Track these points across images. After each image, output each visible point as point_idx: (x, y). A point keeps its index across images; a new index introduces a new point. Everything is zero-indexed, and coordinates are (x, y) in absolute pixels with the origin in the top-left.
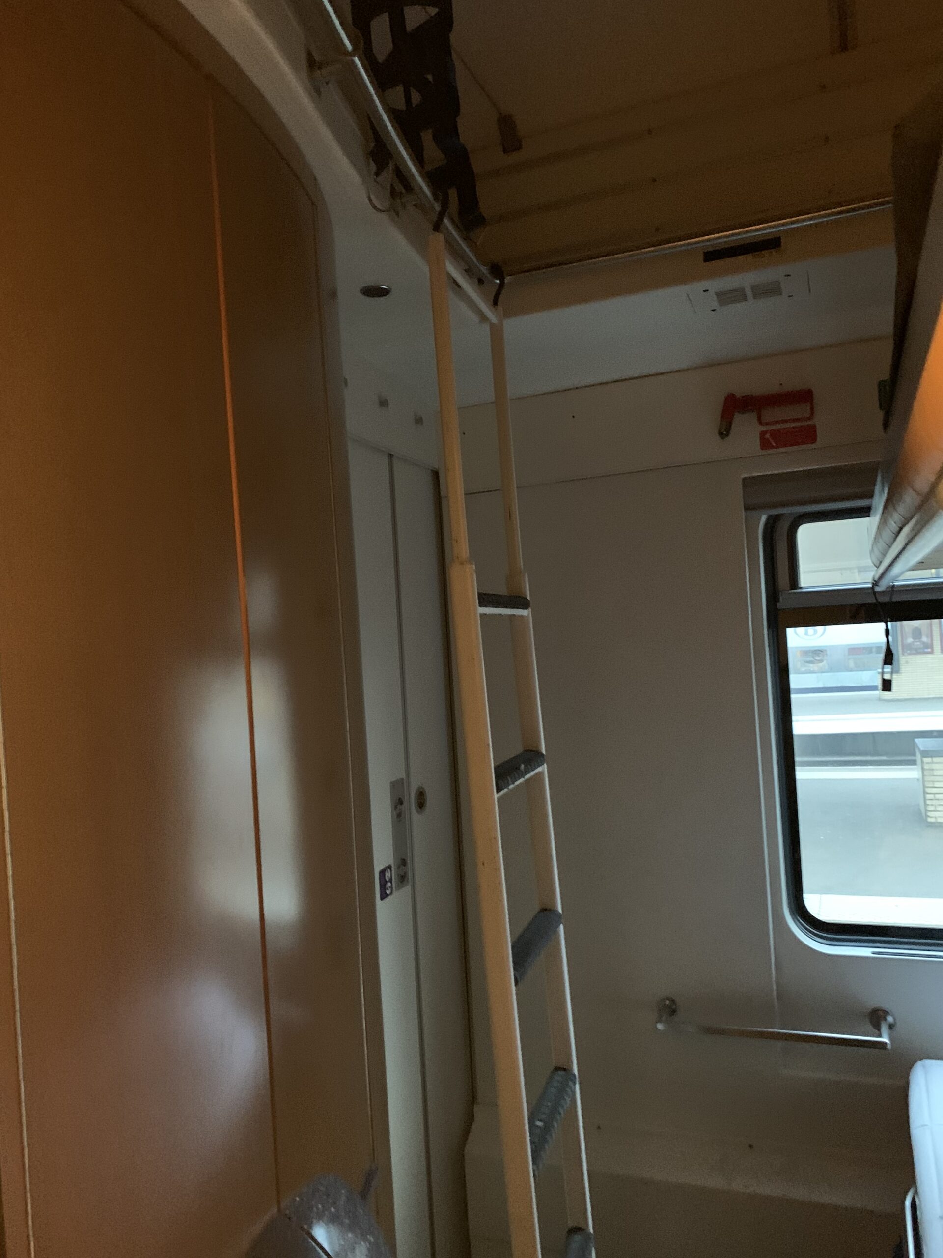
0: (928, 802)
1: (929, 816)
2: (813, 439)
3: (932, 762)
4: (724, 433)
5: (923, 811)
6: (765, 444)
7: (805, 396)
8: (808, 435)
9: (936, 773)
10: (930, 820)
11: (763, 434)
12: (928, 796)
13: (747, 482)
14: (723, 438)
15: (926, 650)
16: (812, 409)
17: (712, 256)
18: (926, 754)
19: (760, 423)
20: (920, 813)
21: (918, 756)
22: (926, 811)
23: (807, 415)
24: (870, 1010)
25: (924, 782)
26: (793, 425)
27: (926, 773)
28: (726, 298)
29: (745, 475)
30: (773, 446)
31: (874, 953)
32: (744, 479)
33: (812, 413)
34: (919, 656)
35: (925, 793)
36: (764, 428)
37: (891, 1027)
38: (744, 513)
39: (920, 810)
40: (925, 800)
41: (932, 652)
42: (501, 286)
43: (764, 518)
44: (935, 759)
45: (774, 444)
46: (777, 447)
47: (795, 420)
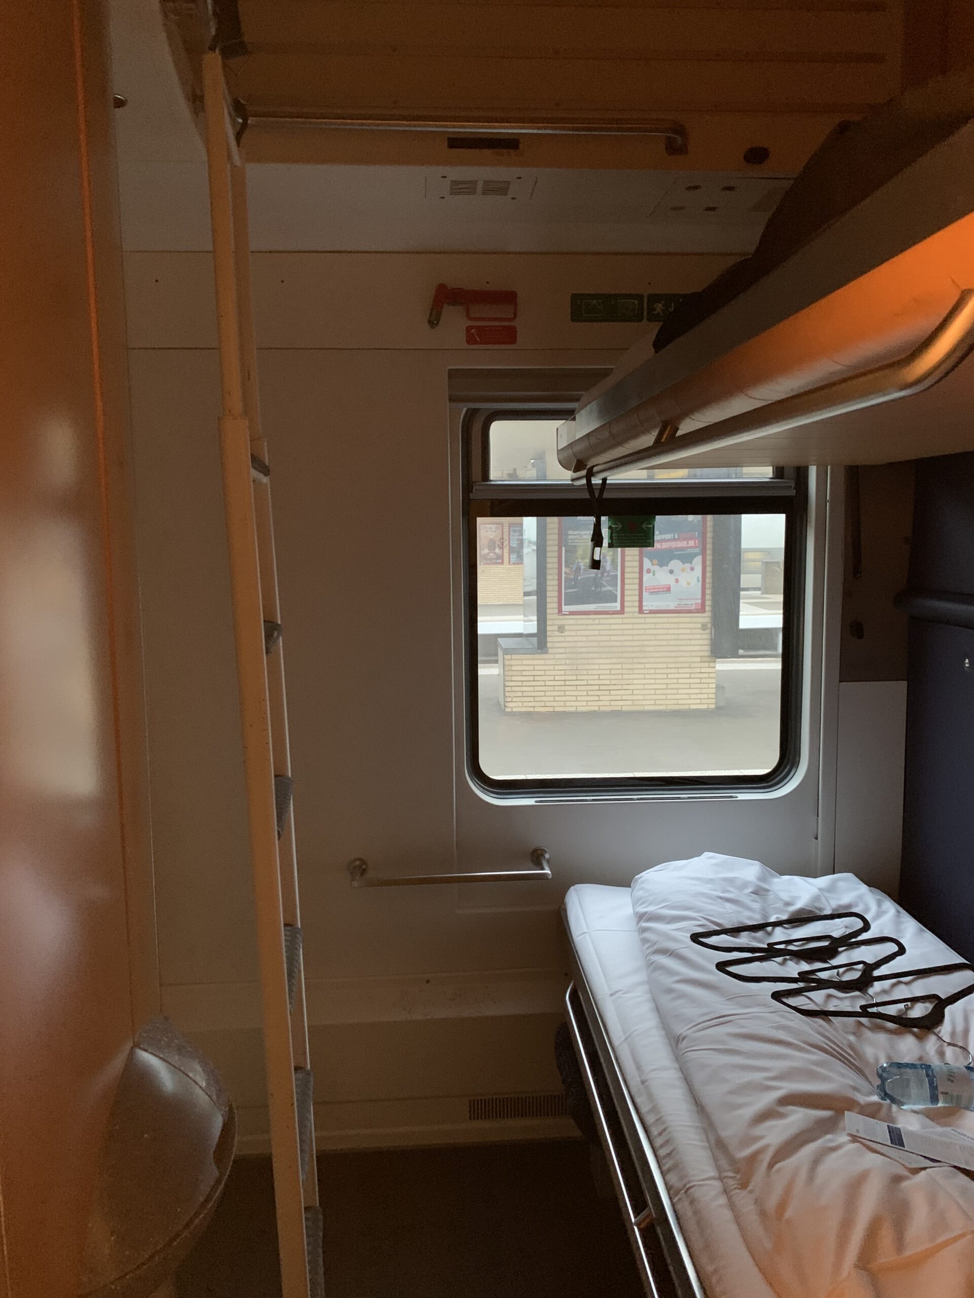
0: (507, 694)
1: (507, 707)
2: (513, 341)
3: (511, 659)
4: (433, 322)
5: (502, 703)
6: (470, 340)
7: (509, 298)
8: (509, 335)
9: (514, 668)
10: (508, 710)
11: (469, 329)
12: (507, 689)
13: (452, 374)
14: (432, 327)
15: (498, 561)
16: (516, 309)
17: (455, 142)
18: (507, 651)
19: (469, 318)
20: (498, 703)
21: (500, 653)
22: (505, 701)
23: (511, 316)
24: (531, 850)
25: (504, 675)
26: (498, 324)
27: (506, 668)
28: (459, 188)
29: (450, 368)
30: (477, 341)
31: (536, 802)
32: (450, 370)
33: (515, 315)
34: (493, 566)
35: (505, 686)
36: (470, 323)
37: (548, 861)
38: (448, 404)
39: (498, 702)
40: (504, 691)
41: (502, 563)
42: (245, 125)
43: (465, 410)
44: (514, 657)
45: (478, 340)
46: (480, 343)
47: (496, 319)
